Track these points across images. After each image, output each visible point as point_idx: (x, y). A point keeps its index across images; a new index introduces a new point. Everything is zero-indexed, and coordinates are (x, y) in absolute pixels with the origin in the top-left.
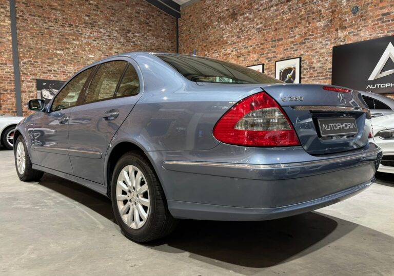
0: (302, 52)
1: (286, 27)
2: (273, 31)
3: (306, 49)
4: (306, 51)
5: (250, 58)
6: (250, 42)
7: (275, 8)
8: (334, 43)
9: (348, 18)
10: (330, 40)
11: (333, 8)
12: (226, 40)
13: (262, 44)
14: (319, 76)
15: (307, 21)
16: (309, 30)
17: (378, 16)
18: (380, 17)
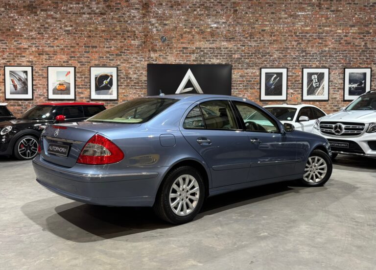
0: (119, 63)
1: (101, 37)
2: (85, 37)
3: (122, 60)
4: (122, 63)
5: (56, 58)
6: (56, 41)
7: (88, 16)
8: (147, 61)
9: (159, 44)
10: (144, 58)
11: (146, 33)
12: (19, 32)
13: (72, 47)
14: (136, 86)
15: (122, 37)
16: (124, 45)
17: (180, 48)
18: (181, 49)
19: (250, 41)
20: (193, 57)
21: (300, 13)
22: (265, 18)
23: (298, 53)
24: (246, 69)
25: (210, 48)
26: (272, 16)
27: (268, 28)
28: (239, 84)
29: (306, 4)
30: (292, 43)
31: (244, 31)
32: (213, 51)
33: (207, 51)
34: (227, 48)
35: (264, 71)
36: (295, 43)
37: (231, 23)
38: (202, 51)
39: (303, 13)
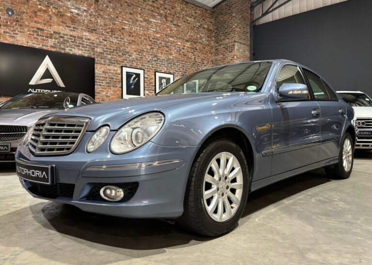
17: (32, 27)
18: (35, 29)
19: (112, 37)
20: (51, 42)
21: (152, 20)
22: (124, 17)
23: (152, 57)
24: (109, 65)
25: (71, 36)
26: (130, 16)
27: (127, 27)
28: (103, 80)
29: (157, 13)
30: (146, 47)
31: (106, 25)
32: (75, 40)
33: (68, 38)
34: (89, 40)
35: (125, 70)
36: (149, 47)
37: (92, 12)
38: (61, 37)
39: (155, 21)
